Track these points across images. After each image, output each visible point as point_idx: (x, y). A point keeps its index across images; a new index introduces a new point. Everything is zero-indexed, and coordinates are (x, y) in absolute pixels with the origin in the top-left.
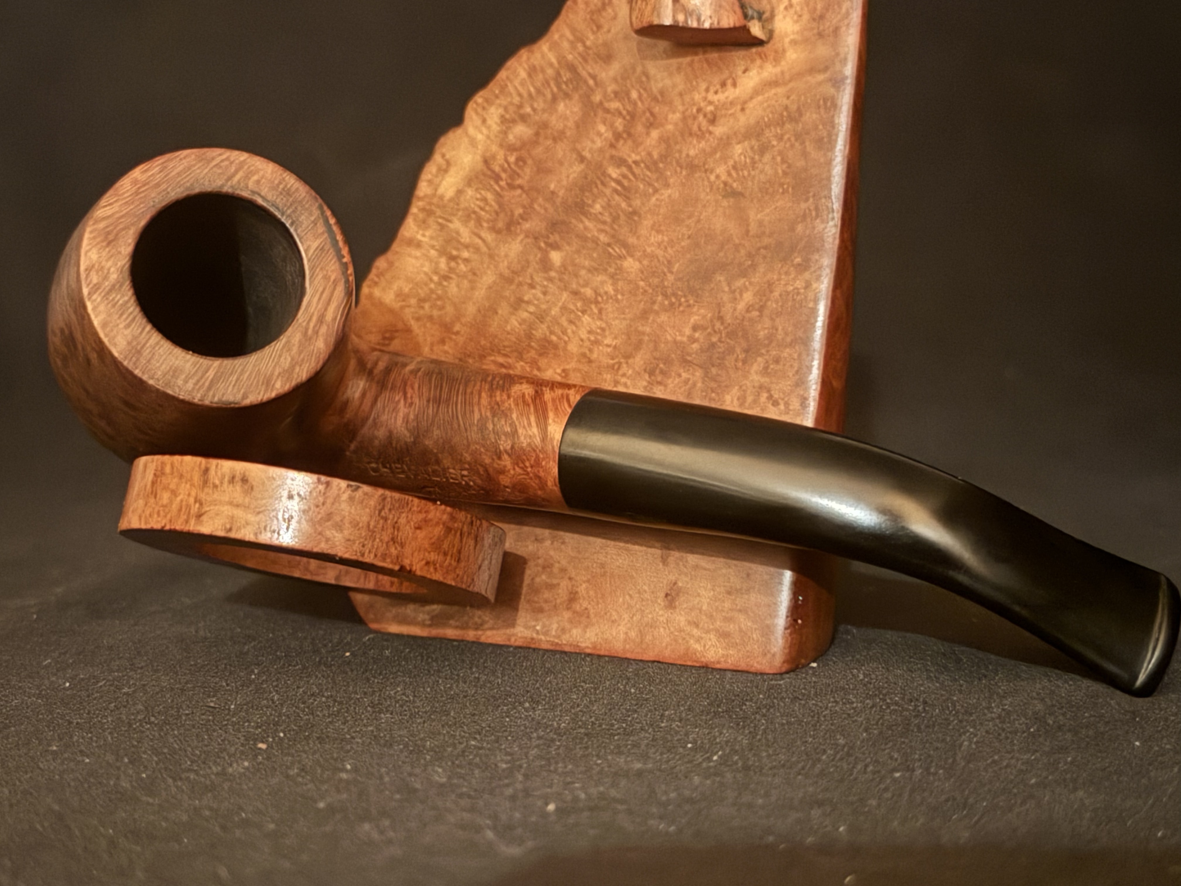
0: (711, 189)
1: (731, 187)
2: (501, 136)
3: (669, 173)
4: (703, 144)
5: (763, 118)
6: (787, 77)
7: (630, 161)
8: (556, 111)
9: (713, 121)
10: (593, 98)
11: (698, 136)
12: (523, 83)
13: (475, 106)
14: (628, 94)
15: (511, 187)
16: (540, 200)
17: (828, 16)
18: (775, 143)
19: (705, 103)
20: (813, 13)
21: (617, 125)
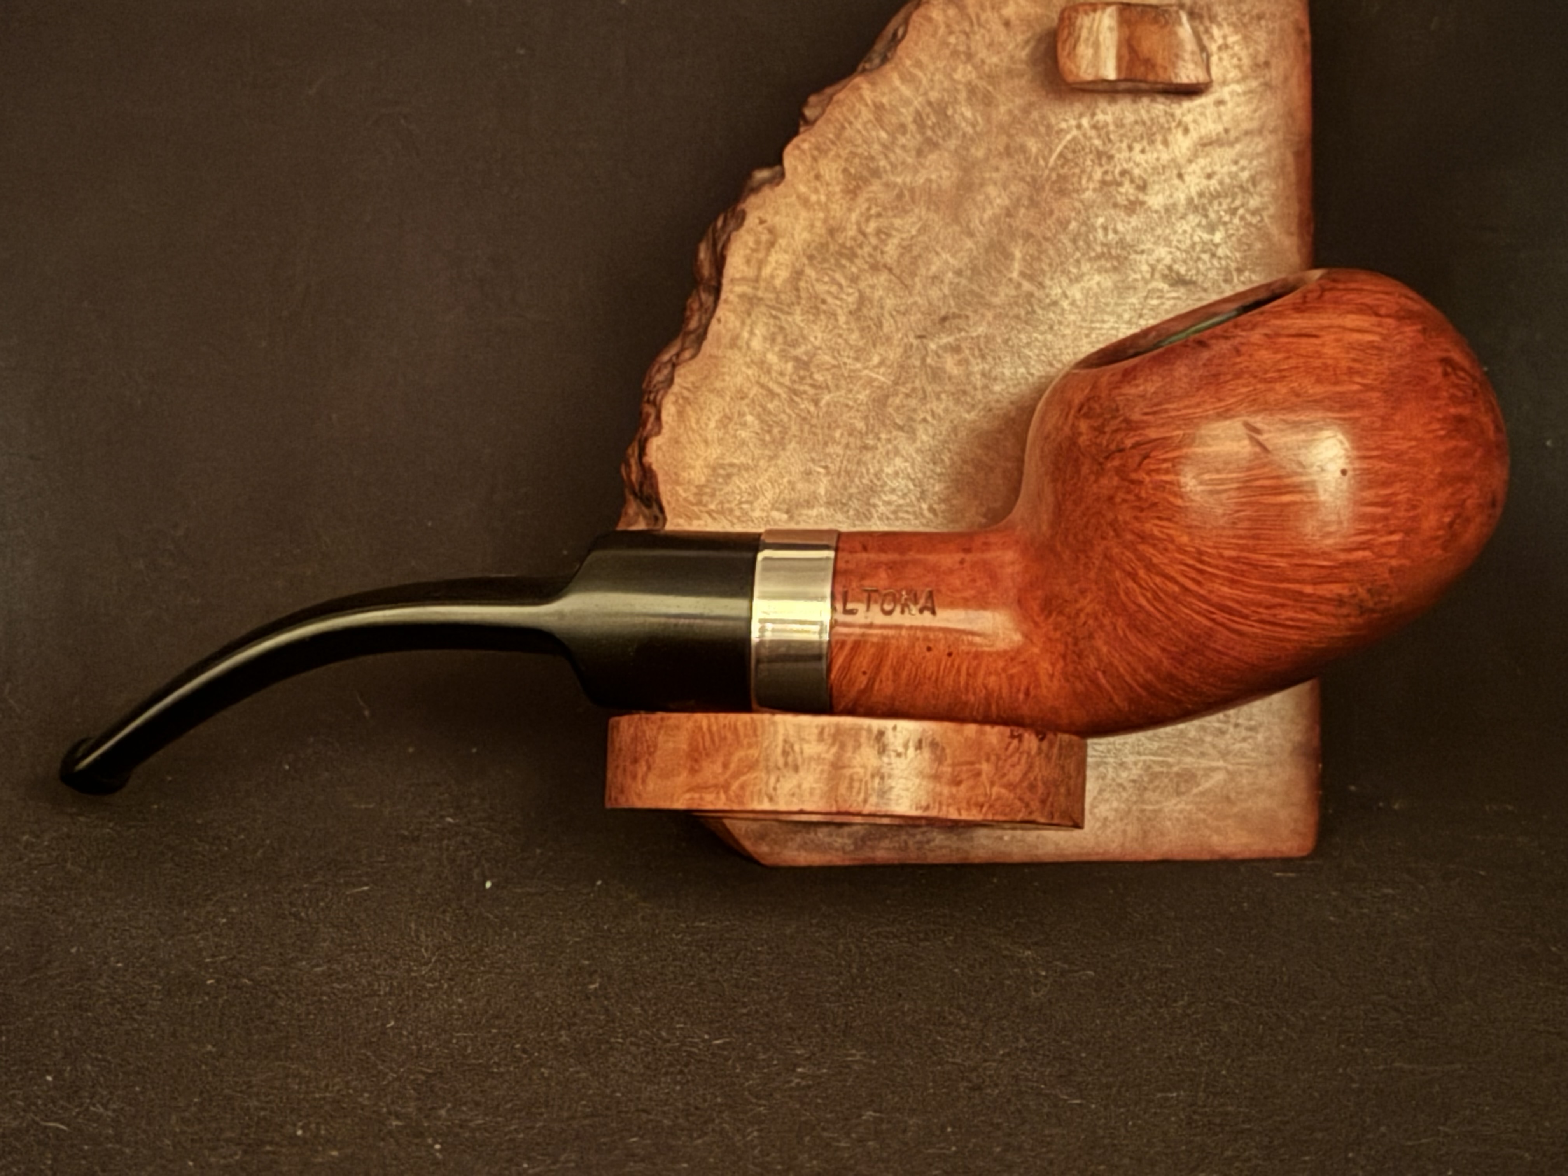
0: (1153, 275)
1: (1178, 273)
2: (848, 197)
3: (1093, 254)
4: (1134, 217)
5: (1207, 187)
6: (1233, 137)
8: (923, 166)
9: (1143, 187)
10: (973, 150)
11: (1126, 208)
13: (797, 152)
14: (1023, 149)
15: (873, 266)
16: (919, 287)
18: (1227, 218)
19: (1131, 164)
20: (1254, 57)
21: (1013, 188)
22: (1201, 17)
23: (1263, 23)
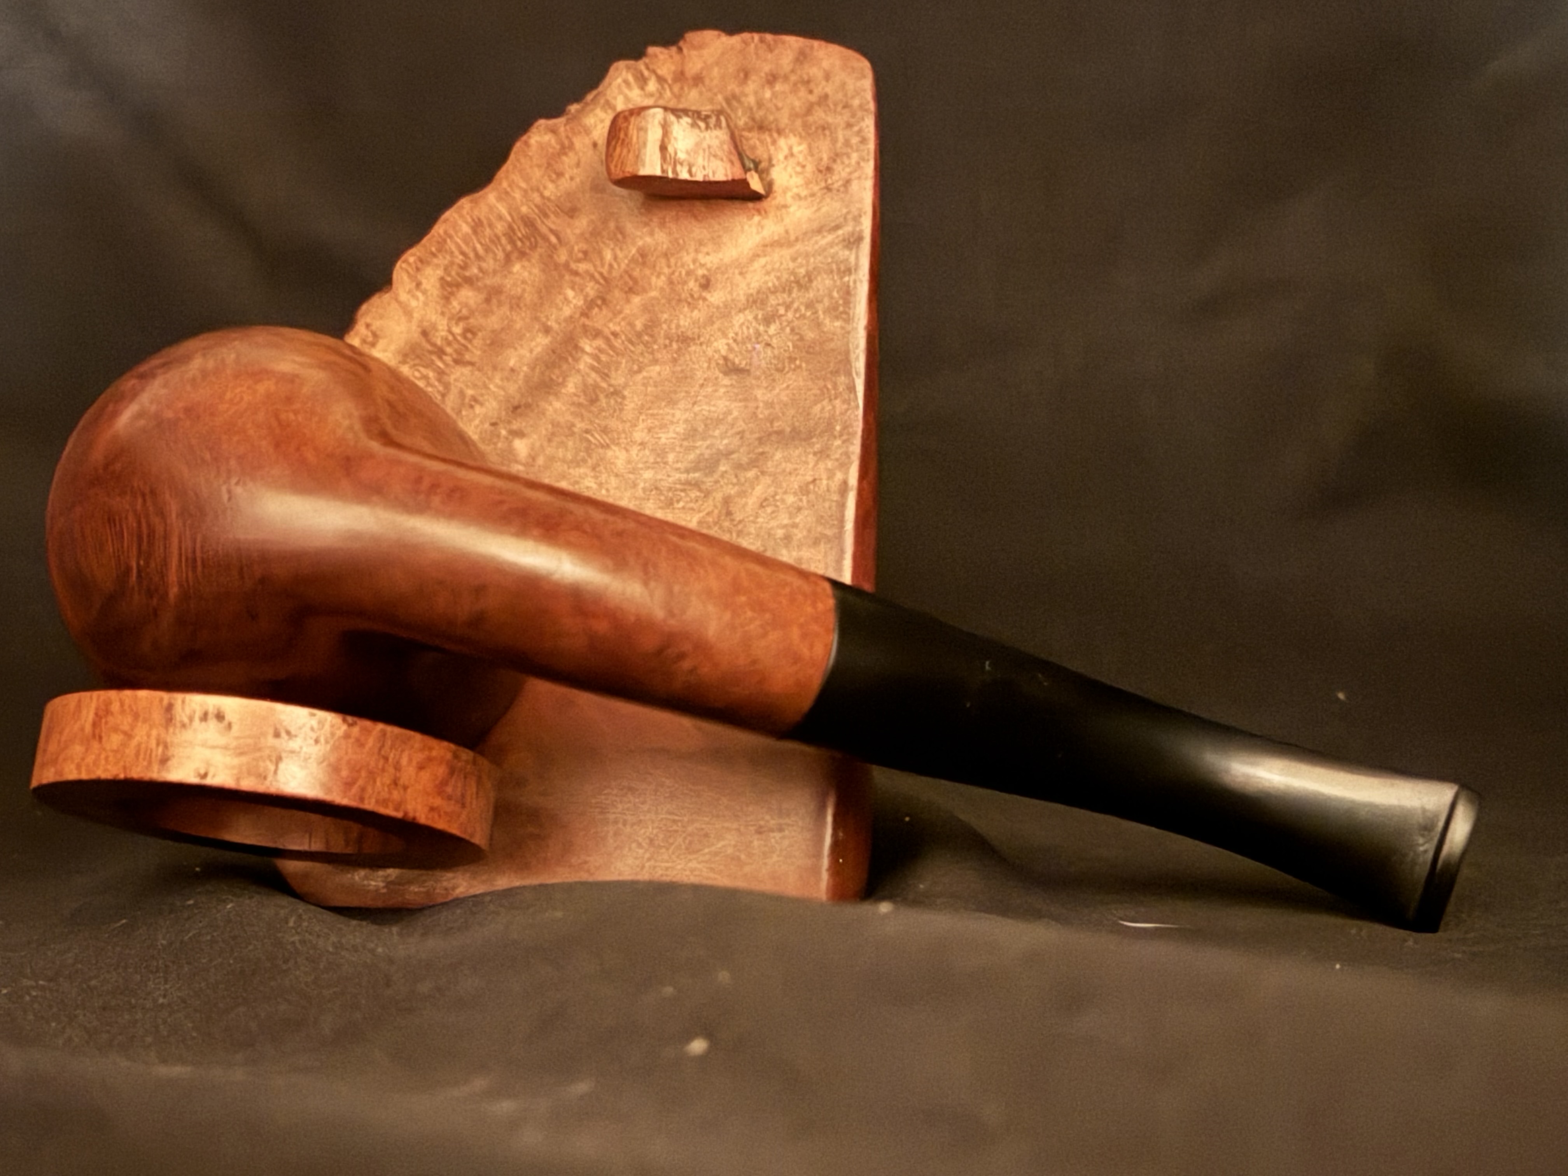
0: (709, 365)
1: (734, 363)
2: (442, 302)
3: (656, 347)
4: (696, 312)
5: (766, 282)
6: (792, 238)
7: (606, 332)
8: (510, 272)
9: (706, 284)
10: (555, 257)
11: (689, 304)
12: (466, 240)
13: (404, 265)
14: (600, 253)
15: (459, 362)
16: (497, 380)
17: (835, 166)
18: (782, 311)
19: (696, 265)
20: (819, 164)
21: (588, 290)
22: (770, 130)
23: (827, 132)
